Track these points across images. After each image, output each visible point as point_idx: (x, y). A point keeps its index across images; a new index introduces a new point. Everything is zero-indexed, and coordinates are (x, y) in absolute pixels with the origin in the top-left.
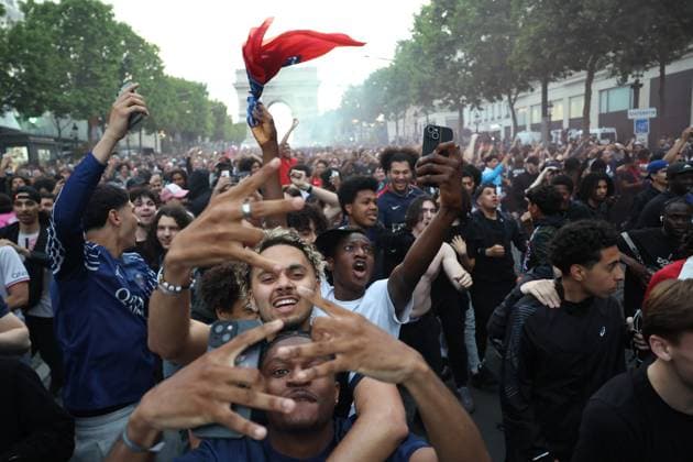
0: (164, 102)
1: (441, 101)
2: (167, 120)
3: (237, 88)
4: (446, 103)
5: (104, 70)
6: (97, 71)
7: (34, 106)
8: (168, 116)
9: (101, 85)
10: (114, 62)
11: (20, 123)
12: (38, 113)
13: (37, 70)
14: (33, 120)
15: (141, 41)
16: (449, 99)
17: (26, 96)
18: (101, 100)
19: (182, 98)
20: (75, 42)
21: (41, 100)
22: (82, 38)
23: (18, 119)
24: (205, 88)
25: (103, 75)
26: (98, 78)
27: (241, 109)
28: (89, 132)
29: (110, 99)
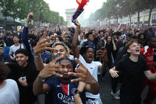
0: (50, 16)
1: (113, 17)
2: (50, 20)
3: (66, 13)
4: (114, 17)
5: (37, 9)
6: (36, 9)
7: (23, 17)
8: (51, 20)
9: (36, 12)
10: (39, 7)
11: (20, 21)
12: (23, 19)
13: (23, 9)
14: (22, 20)
15: (45, 2)
16: (115, 16)
17: (21, 15)
18: (36, 16)
19: (54, 16)
20: (31, 3)
21: (24, 16)
22: (32, 2)
23: (19, 20)
24: (59, 13)
26: (36, 11)
27: (67, 18)
28: (34, 23)
29: (38, 16)
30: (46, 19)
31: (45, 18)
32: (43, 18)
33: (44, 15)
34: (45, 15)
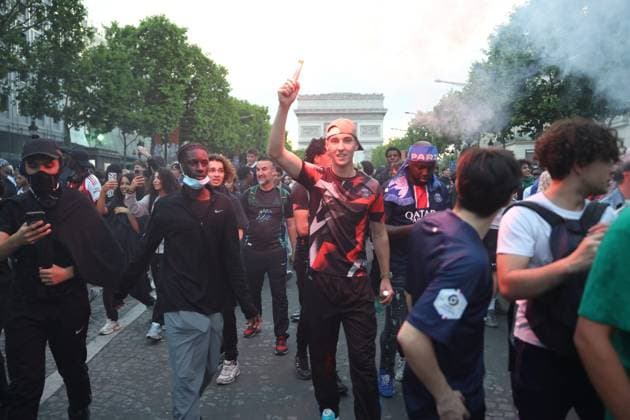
0: (226, 124)
2: (227, 142)
3: (298, 115)
5: (172, 89)
6: (165, 90)
7: (106, 122)
8: (228, 138)
9: (168, 103)
10: (182, 82)
11: (88, 141)
12: (107, 129)
13: (113, 87)
14: (101, 137)
15: (208, 62)
17: (100, 112)
18: (166, 118)
19: (243, 122)
20: (149, 63)
21: (113, 116)
22: (154, 61)
23: (87, 136)
24: (267, 111)
25: (170, 94)
26: (167, 97)
27: (301, 136)
28: (152, 149)
29: (174, 118)
30: (209, 134)
31: (205, 131)
32: (195, 130)
33: (200, 116)
34: (207, 119)
